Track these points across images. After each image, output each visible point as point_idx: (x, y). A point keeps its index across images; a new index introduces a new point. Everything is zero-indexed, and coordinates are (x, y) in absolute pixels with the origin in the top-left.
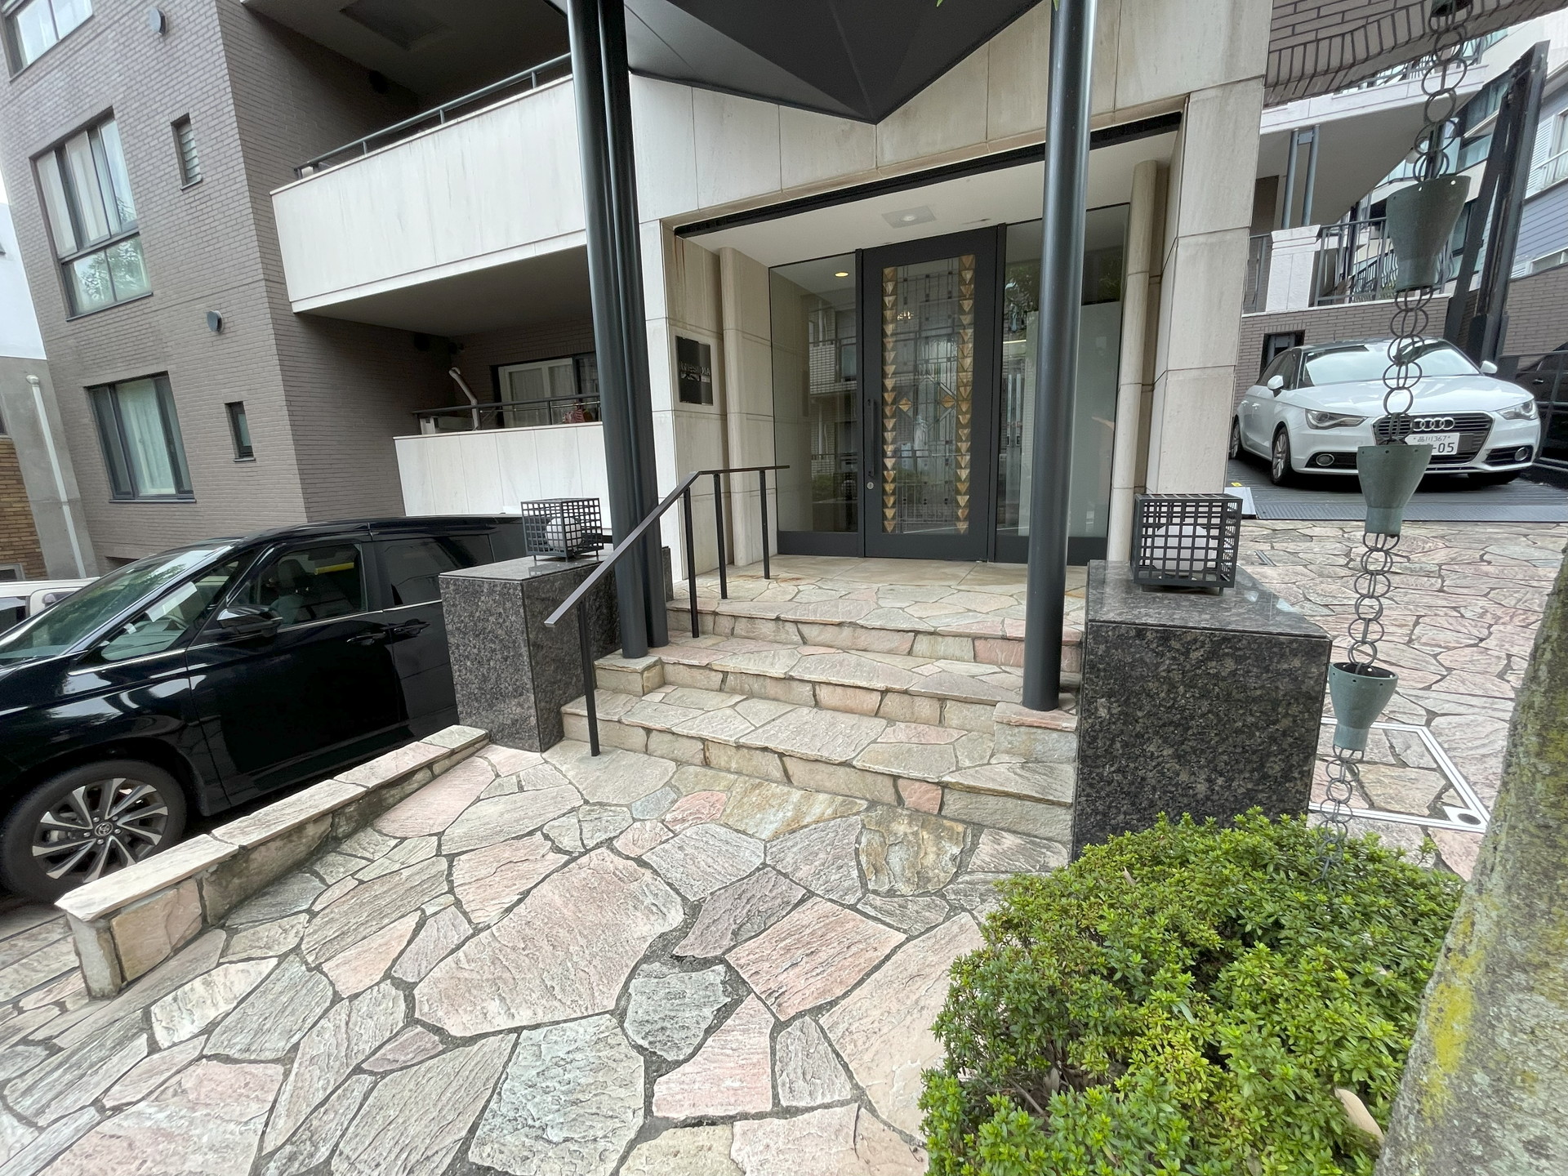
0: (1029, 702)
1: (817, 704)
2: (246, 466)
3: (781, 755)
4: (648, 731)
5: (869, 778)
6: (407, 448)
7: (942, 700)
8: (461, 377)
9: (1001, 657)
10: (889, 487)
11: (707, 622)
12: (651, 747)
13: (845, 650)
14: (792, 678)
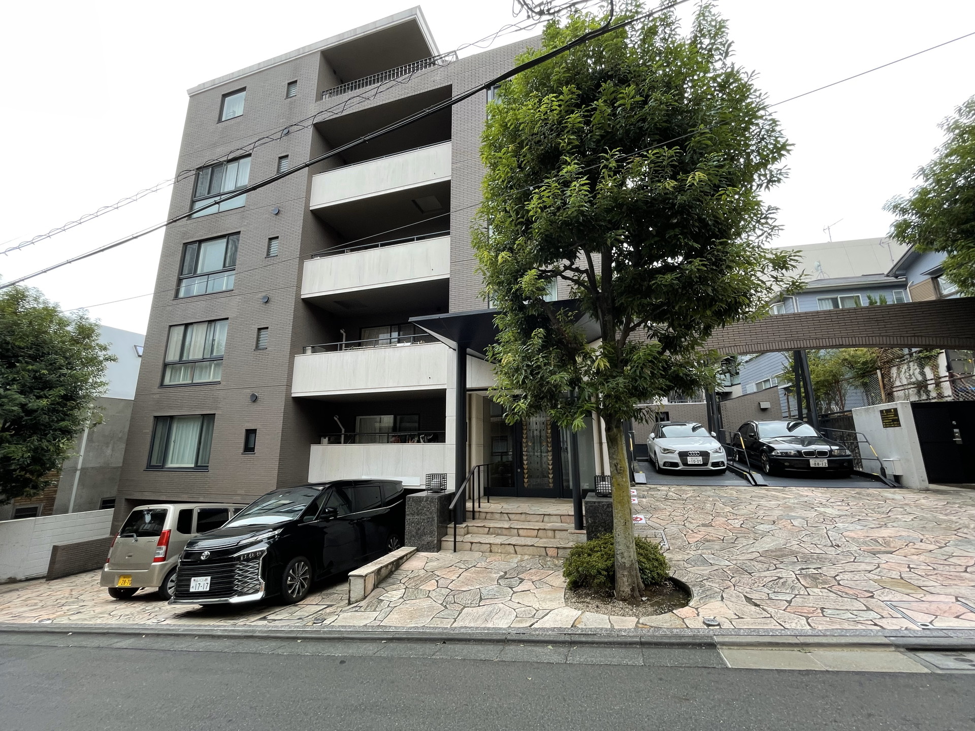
0: (576, 529)
1: (519, 536)
2: (249, 456)
3: (514, 545)
4: (472, 543)
5: (539, 549)
6: (314, 448)
7: (554, 530)
8: (339, 419)
9: (568, 521)
10: (525, 471)
11: (477, 515)
12: (472, 548)
13: (523, 521)
14: (511, 528)
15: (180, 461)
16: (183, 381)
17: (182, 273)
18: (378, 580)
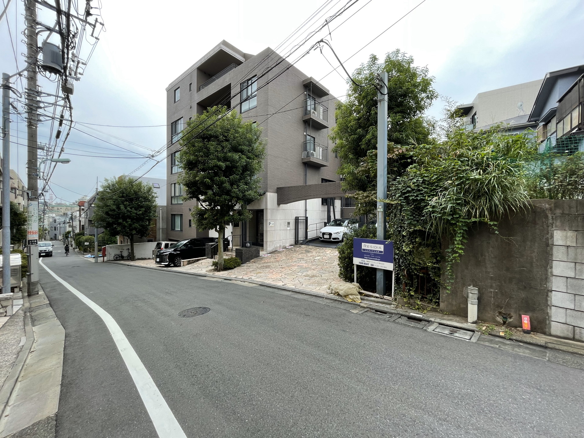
2: (190, 227)
15: (178, 228)
16: (176, 203)
17: (172, 165)
18: (189, 263)
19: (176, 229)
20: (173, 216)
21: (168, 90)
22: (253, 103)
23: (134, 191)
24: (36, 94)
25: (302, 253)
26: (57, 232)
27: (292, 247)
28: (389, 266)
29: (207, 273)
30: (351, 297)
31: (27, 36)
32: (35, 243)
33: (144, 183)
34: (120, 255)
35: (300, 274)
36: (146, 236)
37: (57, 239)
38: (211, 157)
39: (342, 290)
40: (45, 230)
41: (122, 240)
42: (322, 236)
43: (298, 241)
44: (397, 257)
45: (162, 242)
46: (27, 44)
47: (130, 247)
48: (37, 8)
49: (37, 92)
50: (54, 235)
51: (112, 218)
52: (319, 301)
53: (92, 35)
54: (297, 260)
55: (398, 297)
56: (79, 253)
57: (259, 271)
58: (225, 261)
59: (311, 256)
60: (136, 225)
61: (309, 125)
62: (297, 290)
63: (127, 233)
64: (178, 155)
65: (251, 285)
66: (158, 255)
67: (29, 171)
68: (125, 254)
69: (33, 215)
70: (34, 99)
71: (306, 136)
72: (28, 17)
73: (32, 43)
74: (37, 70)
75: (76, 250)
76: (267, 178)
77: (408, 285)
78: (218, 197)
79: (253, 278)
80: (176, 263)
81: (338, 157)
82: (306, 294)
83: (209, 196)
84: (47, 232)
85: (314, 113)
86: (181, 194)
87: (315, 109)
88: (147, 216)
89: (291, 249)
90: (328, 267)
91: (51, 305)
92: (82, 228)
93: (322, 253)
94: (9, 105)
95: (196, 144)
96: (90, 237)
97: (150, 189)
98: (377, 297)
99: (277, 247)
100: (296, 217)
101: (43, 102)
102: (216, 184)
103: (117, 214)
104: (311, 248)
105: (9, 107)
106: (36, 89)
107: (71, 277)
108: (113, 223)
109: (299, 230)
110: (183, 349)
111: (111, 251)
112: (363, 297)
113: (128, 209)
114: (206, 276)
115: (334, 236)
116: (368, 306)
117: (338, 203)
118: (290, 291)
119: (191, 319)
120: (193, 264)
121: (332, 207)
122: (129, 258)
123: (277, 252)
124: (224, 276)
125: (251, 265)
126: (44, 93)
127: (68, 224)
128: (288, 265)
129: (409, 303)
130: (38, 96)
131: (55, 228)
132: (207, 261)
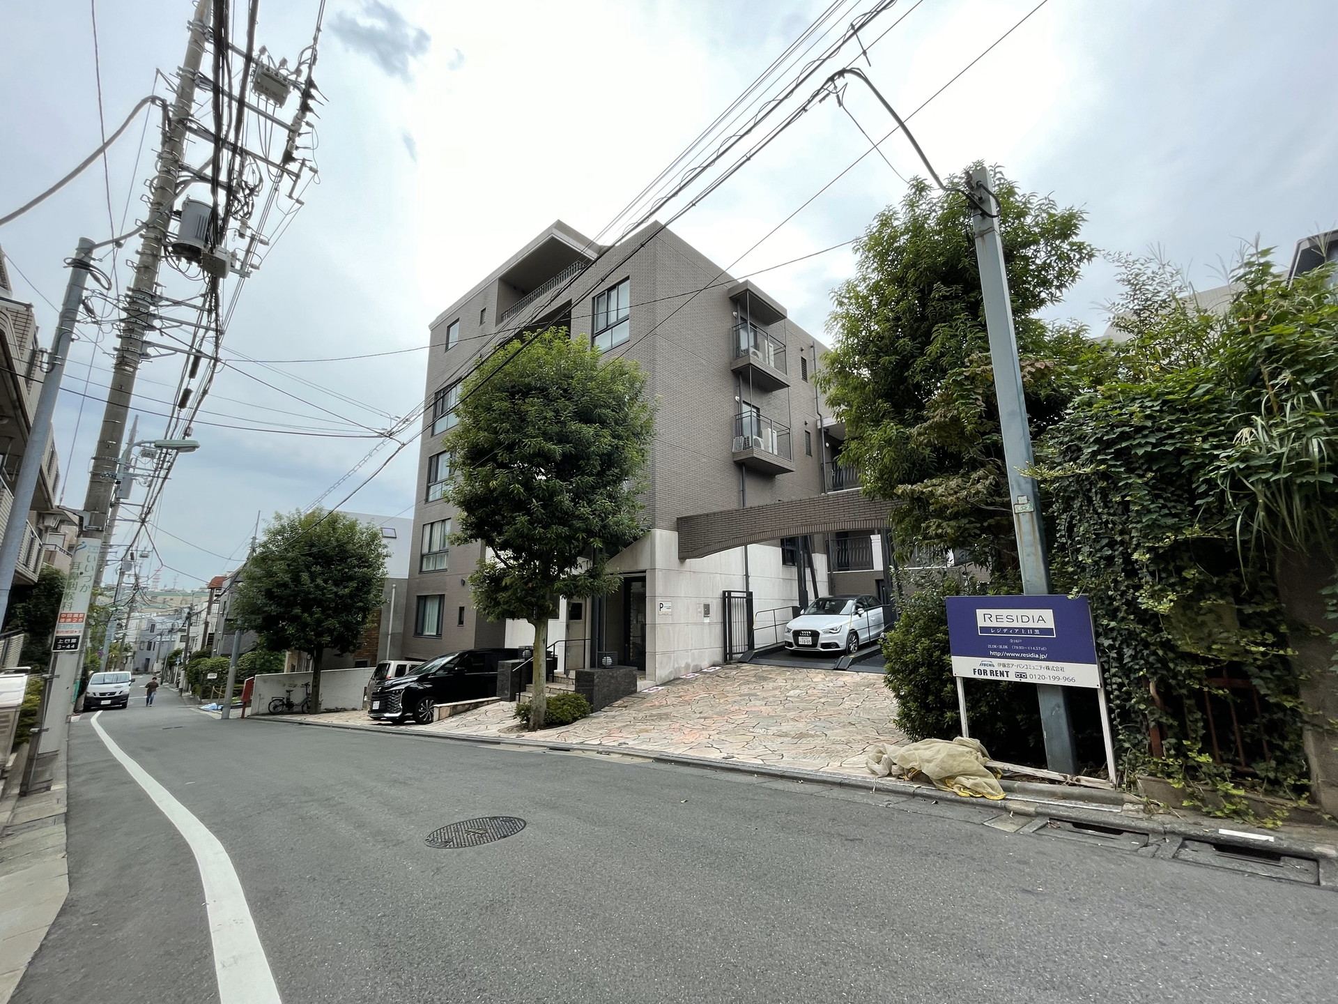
2: (461, 627)
6: (508, 622)
15: (430, 630)
16: (431, 568)
17: (429, 481)
18: (455, 712)
19: (427, 633)
20: (422, 600)
21: (434, 328)
22: (622, 334)
23: (337, 540)
24: (149, 300)
25: (748, 682)
26: (152, 655)
27: (718, 668)
28: (1086, 675)
29: (502, 735)
30: (968, 782)
31: (154, 188)
32: (71, 644)
33: (362, 525)
34: (285, 701)
35: (762, 731)
36: (353, 651)
37: (150, 670)
38: (530, 430)
39: (929, 761)
40: (126, 650)
41: (296, 664)
42: (792, 640)
43: (731, 653)
44: (1110, 642)
45: (389, 662)
46: (151, 204)
47: (310, 680)
48: (185, 141)
49: (152, 297)
50: (144, 661)
51: (279, 605)
52: (859, 796)
53: (290, 196)
54: (738, 698)
55: (1140, 776)
56: (192, 701)
57: (640, 726)
58: (548, 703)
59: (774, 689)
60: (332, 623)
61: (746, 381)
62: (774, 770)
63: (309, 641)
64: (444, 460)
65: (628, 760)
66: (376, 693)
67: (95, 467)
68: (298, 697)
69: (81, 573)
70: (142, 310)
71: (739, 404)
72: (165, 155)
73: (163, 201)
74: (163, 254)
75: (187, 694)
76: (654, 494)
77: (1170, 733)
78: (542, 530)
79: (631, 743)
80: (422, 713)
81: (812, 454)
82: (806, 780)
83: (518, 526)
84: (130, 654)
85: (755, 354)
86: (444, 546)
87: (756, 346)
88: (361, 601)
89: (716, 674)
90: (832, 713)
91: (67, 817)
92: (210, 639)
93: (803, 680)
94: (79, 304)
95: (496, 404)
96: (223, 659)
97: (374, 536)
98: (1052, 781)
99: (679, 668)
100: (724, 592)
101: (161, 318)
102: (537, 498)
103: (291, 596)
104: (768, 671)
105: (78, 307)
106: (152, 289)
107: (150, 750)
108: (280, 617)
109: (734, 625)
110: (448, 961)
111: (266, 689)
112: (1007, 783)
113: (319, 581)
114: (499, 743)
115: (823, 639)
116: (1040, 810)
117: (820, 561)
118: (752, 773)
119: (469, 852)
120: (463, 715)
121: (808, 571)
122: (305, 708)
123: (679, 681)
124: (548, 739)
125: (617, 713)
126: (167, 299)
127: (179, 634)
128: (718, 710)
129: (1192, 796)
130: (153, 304)
131: (150, 643)
132: (501, 707)
